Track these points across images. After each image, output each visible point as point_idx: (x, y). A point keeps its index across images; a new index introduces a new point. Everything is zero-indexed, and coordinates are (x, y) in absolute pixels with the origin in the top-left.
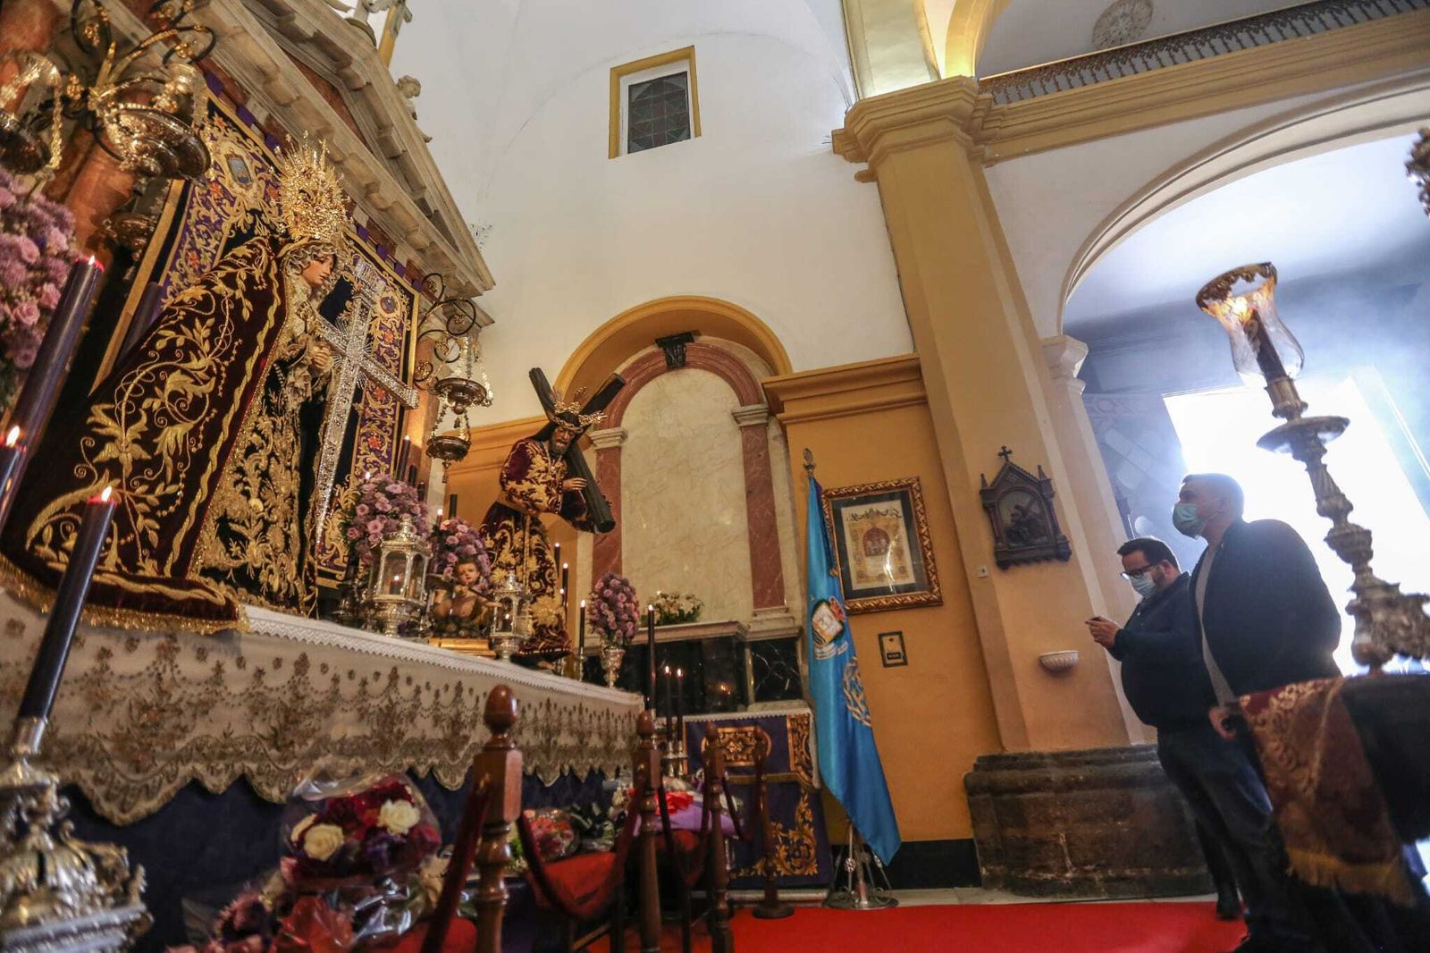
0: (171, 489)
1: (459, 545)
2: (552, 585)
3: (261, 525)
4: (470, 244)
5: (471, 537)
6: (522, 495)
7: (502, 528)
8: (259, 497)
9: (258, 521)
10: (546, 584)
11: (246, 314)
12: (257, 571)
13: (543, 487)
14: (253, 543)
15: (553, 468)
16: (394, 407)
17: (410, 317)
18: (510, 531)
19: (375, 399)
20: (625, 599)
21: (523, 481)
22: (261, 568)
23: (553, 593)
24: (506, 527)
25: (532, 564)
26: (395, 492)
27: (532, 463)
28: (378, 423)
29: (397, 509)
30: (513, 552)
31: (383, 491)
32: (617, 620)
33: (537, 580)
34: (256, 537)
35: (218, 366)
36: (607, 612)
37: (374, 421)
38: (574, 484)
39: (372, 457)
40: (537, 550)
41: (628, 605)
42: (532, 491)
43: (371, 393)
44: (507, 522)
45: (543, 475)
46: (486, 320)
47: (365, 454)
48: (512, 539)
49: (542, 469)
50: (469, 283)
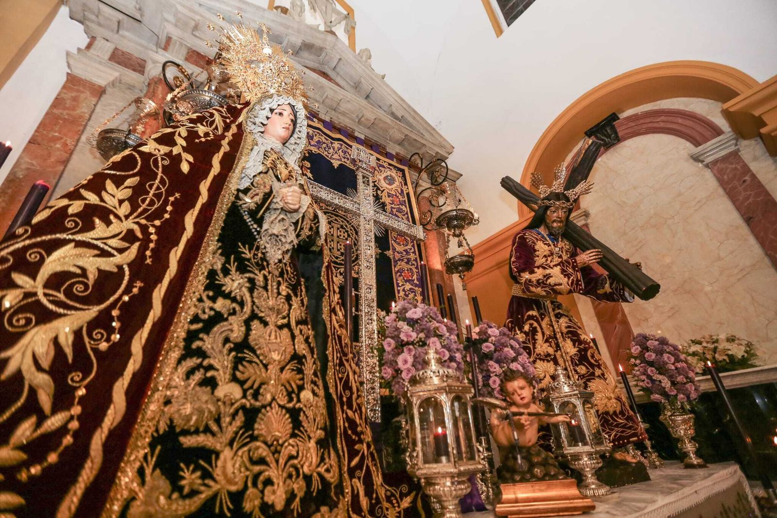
0: (54, 422)
1: (495, 351)
2: (599, 366)
3: (240, 419)
4: (429, 128)
5: (504, 339)
6: (539, 283)
7: (527, 320)
8: (234, 379)
9: (234, 416)
10: (592, 365)
11: (185, 168)
12: (237, 497)
13: (557, 269)
14: (227, 453)
15: (557, 249)
16: (413, 246)
17: (406, 184)
18: (537, 321)
19: (399, 244)
20: (673, 359)
21: (536, 270)
22: (246, 487)
23: (603, 375)
24: (531, 317)
25: (570, 348)
26: (416, 317)
27: (535, 251)
28: (406, 260)
29: (422, 335)
30: (547, 341)
31: (405, 319)
32: (673, 384)
33: (581, 363)
34: (231, 444)
35: (144, 229)
36: (657, 377)
37: (403, 260)
38: (586, 257)
39: (408, 286)
40: (568, 332)
41: (679, 365)
42: (548, 276)
43: (395, 241)
44: (531, 313)
45: (549, 259)
46: (456, 176)
47: (403, 285)
48: (542, 329)
49: (547, 253)
50: (437, 153)
